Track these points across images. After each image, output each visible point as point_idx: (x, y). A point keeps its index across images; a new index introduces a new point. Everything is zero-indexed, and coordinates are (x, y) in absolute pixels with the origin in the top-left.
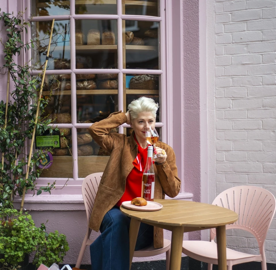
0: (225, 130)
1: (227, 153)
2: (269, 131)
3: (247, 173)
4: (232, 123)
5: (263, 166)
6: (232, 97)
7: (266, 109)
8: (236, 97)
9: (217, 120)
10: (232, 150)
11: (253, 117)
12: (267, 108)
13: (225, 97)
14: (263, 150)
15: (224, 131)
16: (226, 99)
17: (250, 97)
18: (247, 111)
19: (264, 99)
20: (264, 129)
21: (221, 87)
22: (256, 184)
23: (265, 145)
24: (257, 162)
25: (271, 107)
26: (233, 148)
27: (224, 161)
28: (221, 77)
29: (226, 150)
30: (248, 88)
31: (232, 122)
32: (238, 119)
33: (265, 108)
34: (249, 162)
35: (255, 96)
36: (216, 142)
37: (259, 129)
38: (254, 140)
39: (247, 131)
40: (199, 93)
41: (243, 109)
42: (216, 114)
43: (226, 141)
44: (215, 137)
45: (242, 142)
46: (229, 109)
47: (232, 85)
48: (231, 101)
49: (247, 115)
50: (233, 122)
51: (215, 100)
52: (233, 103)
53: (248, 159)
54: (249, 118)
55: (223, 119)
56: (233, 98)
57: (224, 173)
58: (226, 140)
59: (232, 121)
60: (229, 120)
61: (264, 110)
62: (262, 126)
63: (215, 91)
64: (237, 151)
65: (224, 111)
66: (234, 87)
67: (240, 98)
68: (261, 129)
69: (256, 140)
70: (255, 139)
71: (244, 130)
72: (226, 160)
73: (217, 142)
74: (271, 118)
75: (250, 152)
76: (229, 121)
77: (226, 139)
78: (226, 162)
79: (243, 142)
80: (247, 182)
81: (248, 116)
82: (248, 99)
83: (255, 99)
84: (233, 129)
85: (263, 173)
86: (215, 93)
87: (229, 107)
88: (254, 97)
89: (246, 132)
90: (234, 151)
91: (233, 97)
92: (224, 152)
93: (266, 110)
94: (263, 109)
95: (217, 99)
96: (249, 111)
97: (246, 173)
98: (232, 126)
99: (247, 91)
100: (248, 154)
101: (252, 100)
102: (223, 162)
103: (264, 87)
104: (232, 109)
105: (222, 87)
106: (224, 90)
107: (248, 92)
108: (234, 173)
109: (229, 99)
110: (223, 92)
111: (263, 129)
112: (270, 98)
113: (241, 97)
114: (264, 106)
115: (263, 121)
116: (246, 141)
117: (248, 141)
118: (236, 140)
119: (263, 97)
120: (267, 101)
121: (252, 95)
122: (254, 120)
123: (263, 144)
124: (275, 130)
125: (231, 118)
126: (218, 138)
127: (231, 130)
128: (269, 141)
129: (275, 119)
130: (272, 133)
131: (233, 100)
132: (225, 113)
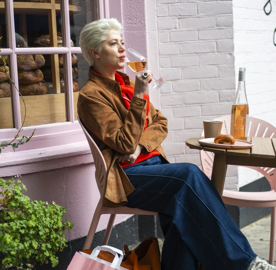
0: (171, 56)
1: (175, 83)
2: (225, 54)
3: (201, 104)
4: (180, 47)
5: (219, 94)
6: (178, 15)
7: (221, 29)
8: (184, 16)
9: (160, 43)
10: (180, 78)
11: (205, 38)
12: (222, 27)
13: (170, 16)
14: (218, 75)
15: (170, 57)
16: (171, 17)
17: (201, 14)
18: (197, 31)
19: (217, 17)
20: (219, 52)
21: (164, 4)
23: (220, 71)
24: (212, 91)
25: (226, 26)
26: (181, 76)
27: (171, 92)
29: (174, 79)
30: (198, 5)
32: (187, 42)
33: (219, 27)
34: (202, 91)
35: (208, 14)
36: (160, 71)
37: (213, 52)
38: (208, 65)
39: (198, 55)
40: (144, 9)
41: (192, 30)
42: (158, 37)
43: (172, 68)
44: (158, 64)
45: (193, 68)
46: (175, 29)
47: (178, 1)
48: (177, 20)
50: (181, 46)
51: (156, 19)
52: (180, 23)
53: (201, 88)
54: (201, 40)
55: (168, 42)
57: (171, 107)
58: (173, 67)
59: (179, 44)
60: (176, 43)
61: (219, 30)
62: (217, 49)
63: (157, 8)
64: (188, 80)
65: (169, 32)
66: (180, 3)
67: (189, 17)
68: (215, 52)
69: (210, 65)
70: (208, 64)
71: (194, 54)
72: (174, 91)
73: (161, 70)
74: (227, 38)
75: (203, 80)
76: (175, 44)
77: (172, 66)
78: (173, 93)
79: (195, 68)
81: (199, 37)
82: (199, 17)
83: (207, 18)
84: (181, 54)
85: (220, 102)
86: (157, 11)
87: (174, 27)
88: (206, 15)
89: (198, 57)
90: (184, 79)
91: (180, 16)
92: (171, 82)
93: (220, 30)
94: (216, 29)
95: (159, 18)
96: (200, 31)
97: (199, 105)
98: (180, 50)
99: (198, 7)
100: (200, 82)
101: (204, 18)
102: (171, 94)
103: (217, 3)
104: (178, 29)
105: (165, 3)
106: (168, 7)
107: (198, 9)
108: (184, 105)
109: (176, 17)
110: (167, 9)
111: (217, 52)
112: (225, 16)
113: (190, 15)
114: (218, 25)
115: (218, 42)
116: (198, 66)
117: (200, 67)
118: (185, 67)
119: (216, 15)
120: (222, 19)
121: (203, 13)
122: (207, 42)
123: (218, 69)
124: (232, 52)
125: (178, 41)
126: (163, 65)
127: (178, 54)
128: (225, 65)
129: (231, 40)
130: (229, 56)
131: (180, 19)
132: (170, 34)
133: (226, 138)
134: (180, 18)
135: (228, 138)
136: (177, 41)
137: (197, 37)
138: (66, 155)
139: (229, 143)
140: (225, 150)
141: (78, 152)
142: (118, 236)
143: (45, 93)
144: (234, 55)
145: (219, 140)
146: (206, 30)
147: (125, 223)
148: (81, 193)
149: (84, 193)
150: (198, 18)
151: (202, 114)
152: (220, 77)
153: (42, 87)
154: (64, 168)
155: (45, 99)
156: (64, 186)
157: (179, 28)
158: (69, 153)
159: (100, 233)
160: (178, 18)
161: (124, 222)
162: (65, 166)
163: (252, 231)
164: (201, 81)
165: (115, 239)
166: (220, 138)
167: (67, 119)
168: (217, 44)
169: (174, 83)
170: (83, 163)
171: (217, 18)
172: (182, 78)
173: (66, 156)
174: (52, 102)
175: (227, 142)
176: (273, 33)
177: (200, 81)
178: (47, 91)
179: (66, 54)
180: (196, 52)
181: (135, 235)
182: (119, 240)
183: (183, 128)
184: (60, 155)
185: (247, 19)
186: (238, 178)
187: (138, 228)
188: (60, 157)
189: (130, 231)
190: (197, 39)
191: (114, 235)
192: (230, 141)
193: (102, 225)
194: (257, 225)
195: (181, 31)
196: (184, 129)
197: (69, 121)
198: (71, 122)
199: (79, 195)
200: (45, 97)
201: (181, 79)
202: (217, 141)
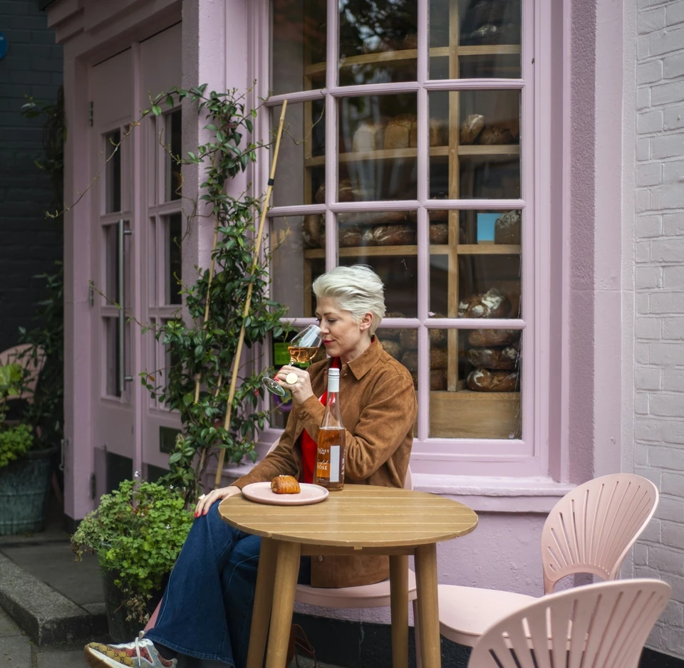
0: (650, 341)
4: (662, 324)
6: (662, 260)
8: (669, 262)
9: (637, 315)
10: (660, 388)
13: (651, 262)
15: (649, 343)
16: (653, 265)
21: (644, 237)
26: (662, 385)
27: (647, 414)
28: (645, 214)
29: (651, 388)
31: (662, 321)
32: (671, 315)
41: (679, 290)
42: (636, 302)
43: (651, 366)
44: (634, 356)
45: (677, 369)
46: (657, 289)
47: (662, 233)
48: (661, 269)
51: (634, 268)
52: (664, 276)
55: (647, 314)
56: (663, 264)
57: (647, 443)
58: (652, 364)
59: (661, 318)
60: (657, 316)
63: (635, 246)
64: (670, 393)
65: (649, 295)
66: (666, 236)
67: (676, 264)
71: (680, 342)
72: (651, 413)
73: (636, 369)
76: (656, 318)
77: (651, 362)
78: (650, 416)
79: (680, 370)
84: (662, 338)
86: (635, 251)
87: (657, 284)
90: (664, 390)
91: (664, 261)
92: (648, 394)
95: (637, 265)
98: (662, 331)
102: (647, 416)
104: (662, 289)
105: (646, 236)
106: (650, 244)
108: (664, 444)
109: (658, 264)
110: (648, 248)
113: (677, 261)
118: (667, 366)
125: (660, 312)
126: (640, 359)
127: (659, 339)
131: (665, 269)
132: (650, 298)
134: (665, 266)
136: (658, 312)
157: (663, 287)
160: (663, 267)
169: (652, 397)
172: (662, 388)
183: (661, 491)
195: (664, 293)
196: (662, 493)
201: (661, 390)
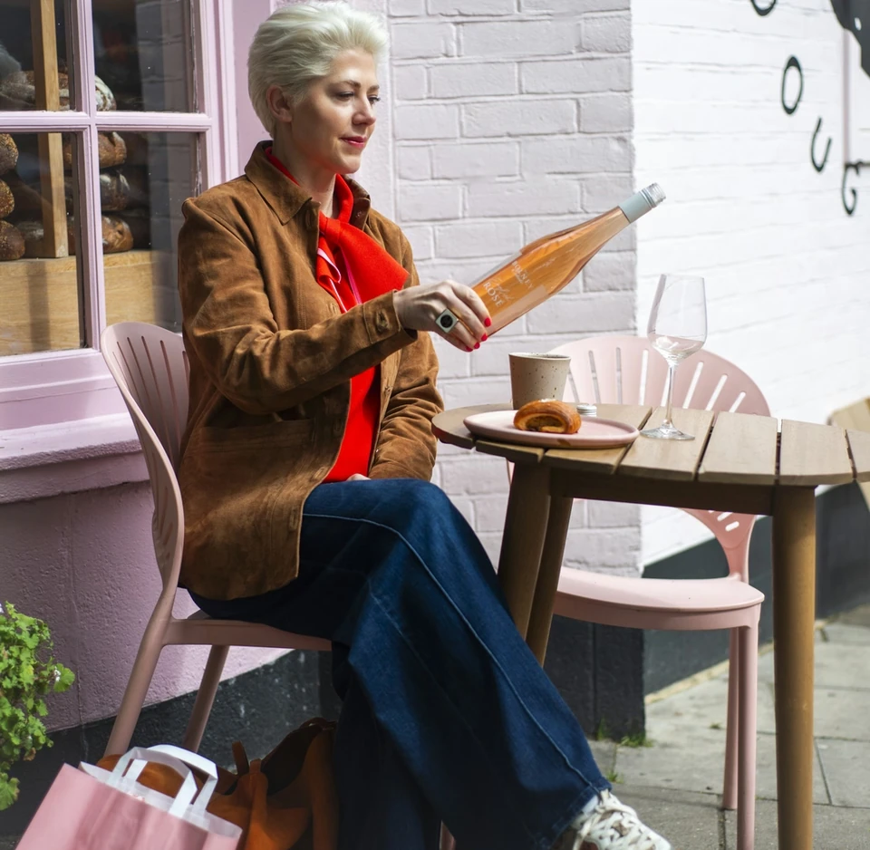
0: (430, 143)
1: (442, 228)
2: (606, 138)
4: (460, 114)
6: (456, 13)
7: (592, 59)
8: (474, 15)
9: (397, 102)
10: (460, 215)
11: (542, 89)
12: (594, 54)
13: (428, 15)
14: (582, 208)
15: (429, 146)
16: (432, 20)
17: (528, 12)
18: (516, 66)
19: (582, 22)
20: (584, 133)
22: (558, 333)
23: (589, 192)
25: (607, 51)
26: (464, 209)
27: (430, 259)
29: (439, 216)
31: (460, 110)
32: (482, 99)
33: (587, 55)
35: (550, 11)
36: (395, 190)
37: (567, 133)
38: (549, 173)
39: (519, 143)
41: (501, 60)
42: (392, 82)
43: (436, 182)
44: (391, 169)
45: (501, 182)
46: (445, 58)
48: (453, 27)
49: (520, 82)
50: (463, 111)
52: (462, 37)
54: (528, 93)
55: (422, 99)
56: (459, 19)
58: (438, 179)
59: (457, 104)
60: (447, 102)
61: (585, 62)
62: (579, 122)
64: (483, 220)
65: (427, 68)
67: (491, 19)
68: (573, 133)
69: (555, 173)
70: (552, 170)
71: (506, 139)
72: (439, 256)
73: (398, 189)
74: (612, 90)
75: (535, 220)
76: (445, 105)
77: (435, 176)
78: (436, 261)
79: (507, 182)
80: (525, 331)
81: (520, 85)
82: (522, 21)
83: (549, 22)
84: (462, 136)
85: (585, 291)
87: (444, 51)
88: (543, 15)
89: (517, 147)
90: (470, 217)
91: (461, 14)
92: (429, 226)
93: (590, 62)
94: (578, 59)
95: (393, 21)
96: (524, 65)
98: (461, 124)
100: (524, 227)
101: (538, 23)
102: (428, 262)
104: (456, 58)
109: (447, 19)
111: (579, 132)
112: (606, 17)
113: (494, 13)
114: (584, 46)
115: (582, 101)
116: (518, 178)
117: (523, 180)
118: (475, 178)
119: (578, 13)
120: (596, 27)
121: (536, 7)
122: (547, 100)
123: (581, 186)
124: (625, 135)
125: (455, 95)
126: (405, 173)
127: (455, 138)
128: (604, 174)
129: (624, 94)
130: (615, 146)
131: (460, 26)
132: (429, 74)
133: (548, 412)
134: (462, 23)
135: (555, 413)
136: (450, 95)
137: (516, 85)
138: (70, 454)
139: (560, 430)
140: (539, 452)
141: (110, 445)
142: (245, 709)
143: (18, 256)
144: (634, 142)
145: (529, 417)
146: (544, 61)
147: (272, 670)
148: (120, 574)
149: (129, 575)
150: (519, 24)
151: (528, 329)
152: (587, 213)
153: (6, 238)
154: (63, 495)
155: (13, 274)
156: (65, 553)
157: (459, 56)
158: (79, 449)
159: (186, 699)
160: (457, 23)
161: (266, 667)
162: (67, 490)
163: (692, 698)
164: (526, 224)
165: (237, 720)
166: (529, 413)
167: (82, 341)
168: (578, 105)
169: (439, 231)
170: (126, 480)
171: (579, 25)
172: (467, 215)
173: (70, 458)
174: (37, 283)
175: (554, 425)
176: (780, 73)
177: (523, 222)
178: (23, 249)
179: (81, 133)
180: (512, 132)
181: (305, 708)
182: (248, 723)
183: (468, 374)
184: (48, 455)
185: (692, 27)
186: (639, 532)
187: (318, 684)
188: (50, 462)
189: (288, 696)
190: (517, 91)
191: (233, 709)
192: (563, 422)
193: (190, 677)
194: (712, 678)
195: (464, 64)
196: (472, 376)
197: (87, 347)
198: (96, 348)
199: (113, 580)
200: (18, 268)
201: (464, 217)
202: (522, 424)
